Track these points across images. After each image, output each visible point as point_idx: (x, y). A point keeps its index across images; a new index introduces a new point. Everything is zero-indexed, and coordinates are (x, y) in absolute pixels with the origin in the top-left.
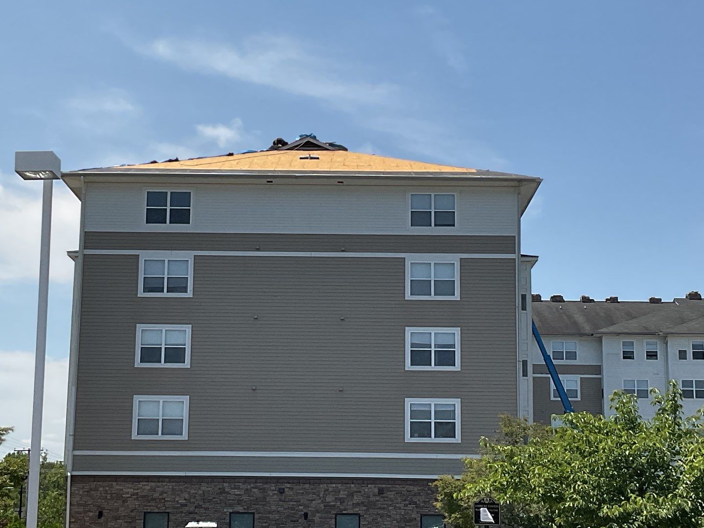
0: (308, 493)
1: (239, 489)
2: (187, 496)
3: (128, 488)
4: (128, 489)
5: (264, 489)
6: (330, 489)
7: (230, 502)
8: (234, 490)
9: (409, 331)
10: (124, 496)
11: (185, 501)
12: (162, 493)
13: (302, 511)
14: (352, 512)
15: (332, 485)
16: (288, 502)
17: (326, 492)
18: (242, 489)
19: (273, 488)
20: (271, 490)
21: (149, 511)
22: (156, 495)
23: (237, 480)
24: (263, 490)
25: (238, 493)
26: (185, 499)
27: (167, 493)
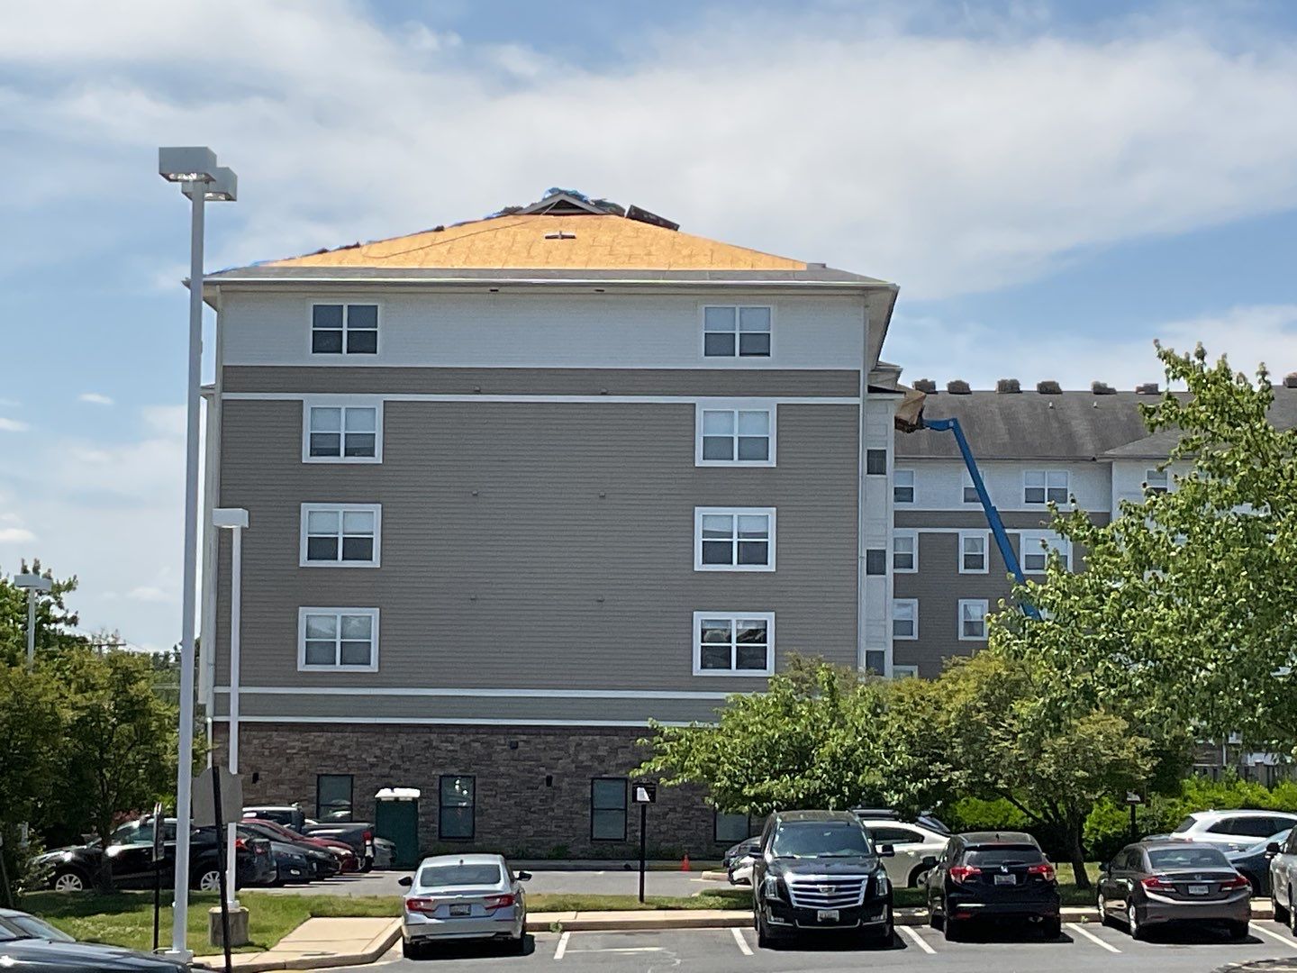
0: (552, 749)
1: (451, 742)
2: (378, 752)
3: (294, 740)
4: (294, 742)
5: (488, 743)
6: (584, 743)
7: (440, 760)
8: (445, 745)
9: (700, 512)
10: (288, 751)
11: (375, 760)
12: (342, 747)
13: (543, 774)
14: (614, 775)
15: (587, 738)
16: (524, 760)
17: (579, 748)
18: (458, 742)
19: (503, 742)
20: (498, 744)
21: (324, 772)
22: (334, 751)
23: (449, 730)
24: (488, 745)
25: (452, 748)
26: (375, 757)
27: (349, 747)
